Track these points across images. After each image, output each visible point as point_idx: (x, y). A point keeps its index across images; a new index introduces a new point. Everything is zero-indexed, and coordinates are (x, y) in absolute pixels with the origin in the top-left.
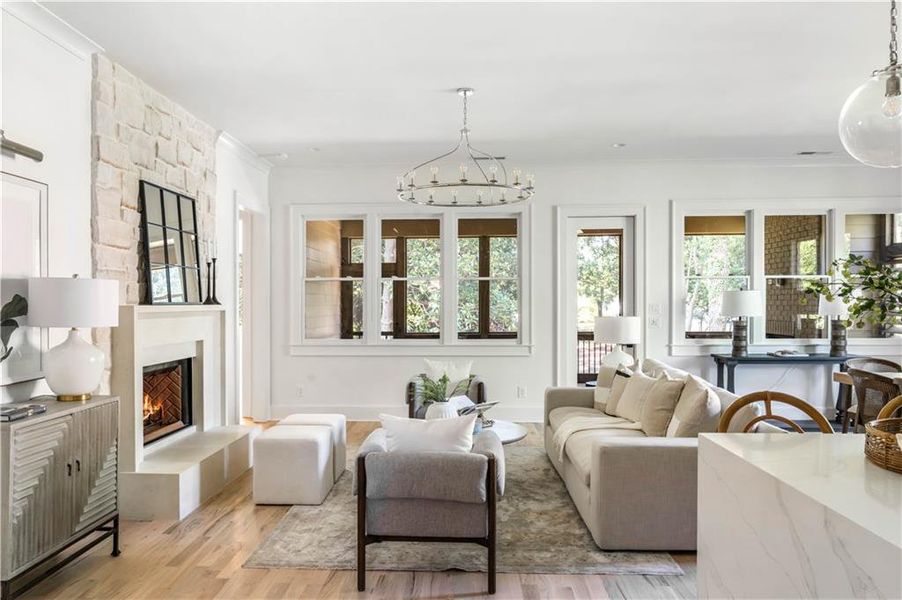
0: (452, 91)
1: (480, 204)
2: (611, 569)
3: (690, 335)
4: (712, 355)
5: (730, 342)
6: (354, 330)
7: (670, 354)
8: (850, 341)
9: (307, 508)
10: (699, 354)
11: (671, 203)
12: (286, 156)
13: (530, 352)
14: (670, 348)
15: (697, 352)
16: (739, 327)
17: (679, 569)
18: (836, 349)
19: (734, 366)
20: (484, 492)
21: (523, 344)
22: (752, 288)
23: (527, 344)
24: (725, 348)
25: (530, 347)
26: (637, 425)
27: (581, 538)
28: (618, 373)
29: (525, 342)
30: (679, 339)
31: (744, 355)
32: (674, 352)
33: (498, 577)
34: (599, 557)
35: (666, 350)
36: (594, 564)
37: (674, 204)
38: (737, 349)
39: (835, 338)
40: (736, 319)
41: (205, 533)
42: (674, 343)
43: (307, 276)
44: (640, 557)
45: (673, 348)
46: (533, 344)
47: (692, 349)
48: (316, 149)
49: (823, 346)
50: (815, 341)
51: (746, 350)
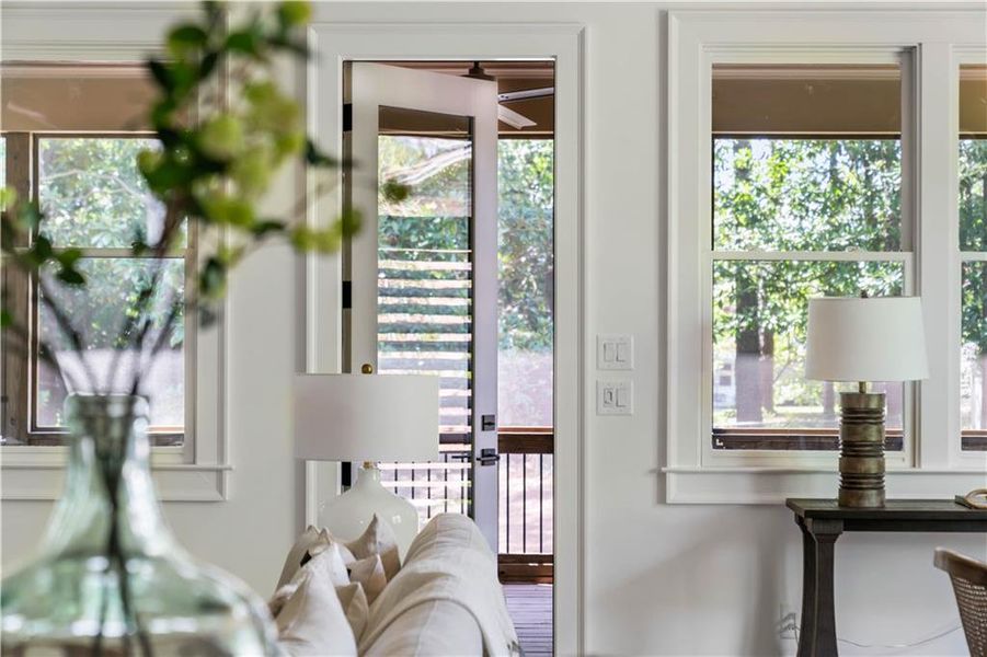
3: (724, 440)
4: (790, 504)
5: (831, 460)
7: (662, 497)
10: (749, 497)
11: (664, 19)
13: (220, 488)
14: (662, 478)
15: (744, 494)
16: (859, 412)
19: (833, 538)
21: (200, 463)
22: (916, 292)
23: (214, 464)
25: (220, 472)
31: (871, 501)
32: (673, 494)
35: (650, 483)
37: (674, 23)
38: (852, 481)
40: (853, 388)
42: (673, 463)
45: (672, 480)
46: (229, 461)
51: (880, 489)
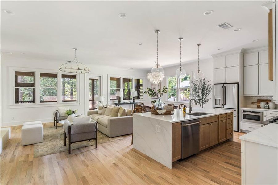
0: (72, 48)
1: (70, 72)
2: (113, 140)
4: (115, 103)
6: (19, 101)
8: (136, 100)
9: (40, 144)
12: (11, 53)
13: (79, 104)
17: (124, 138)
18: (134, 101)
19: (119, 105)
20: (95, 129)
24: (117, 102)
26: (111, 116)
27: (105, 137)
28: (103, 107)
29: (78, 102)
30: (109, 100)
33: (98, 145)
34: (111, 139)
36: (111, 140)
37: (108, 75)
39: (134, 99)
41: (13, 154)
43: (15, 86)
44: (117, 137)
45: (108, 102)
47: (111, 102)
48: (23, 53)
49: (132, 101)
50: (130, 100)
51: (120, 102)
